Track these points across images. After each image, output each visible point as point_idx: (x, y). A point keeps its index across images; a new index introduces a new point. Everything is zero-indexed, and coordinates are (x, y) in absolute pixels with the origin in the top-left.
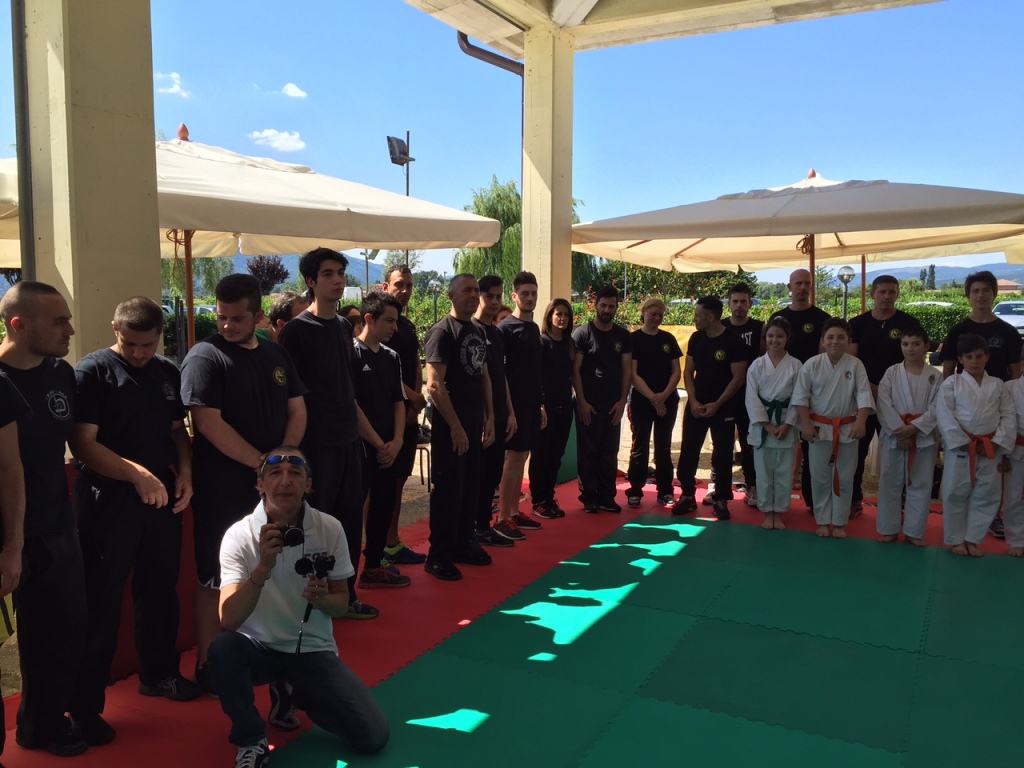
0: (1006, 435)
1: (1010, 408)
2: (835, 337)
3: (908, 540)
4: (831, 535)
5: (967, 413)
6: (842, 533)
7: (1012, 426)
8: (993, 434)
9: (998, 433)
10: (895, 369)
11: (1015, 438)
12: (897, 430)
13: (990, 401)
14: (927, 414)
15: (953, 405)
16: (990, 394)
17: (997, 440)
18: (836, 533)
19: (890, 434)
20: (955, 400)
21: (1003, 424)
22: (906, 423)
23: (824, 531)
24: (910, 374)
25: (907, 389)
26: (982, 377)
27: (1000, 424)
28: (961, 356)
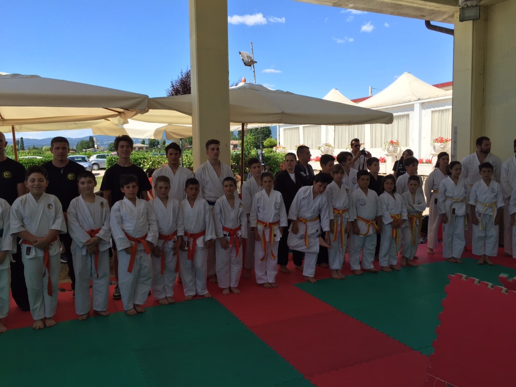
0: (154, 235)
1: (153, 217)
2: (36, 181)
3: (97, 313)
4: (45, 326)
5: (130, 225)
6: (52, 322)
7: (156, 229)
8: (146, 235)
9: (149, 235)
10: (77, 200)
11: (158, 236)
12: (88, 242)
13: (142, 216)
14: (104, 228)
15: (121, 221)
16: (142, 211)
17: (149, 239)
18: (49, 323)
19: (81, 245)
20: (122, 218)
21: (151, 229)
22: (92, 236)
23: (40, 324)
24: (88, 203)
25: (88, 214)
26: (135, 200)
27: (149, 229)
28: (123, 188)
